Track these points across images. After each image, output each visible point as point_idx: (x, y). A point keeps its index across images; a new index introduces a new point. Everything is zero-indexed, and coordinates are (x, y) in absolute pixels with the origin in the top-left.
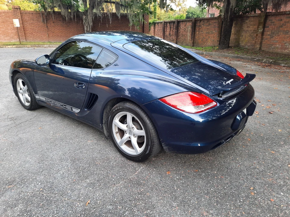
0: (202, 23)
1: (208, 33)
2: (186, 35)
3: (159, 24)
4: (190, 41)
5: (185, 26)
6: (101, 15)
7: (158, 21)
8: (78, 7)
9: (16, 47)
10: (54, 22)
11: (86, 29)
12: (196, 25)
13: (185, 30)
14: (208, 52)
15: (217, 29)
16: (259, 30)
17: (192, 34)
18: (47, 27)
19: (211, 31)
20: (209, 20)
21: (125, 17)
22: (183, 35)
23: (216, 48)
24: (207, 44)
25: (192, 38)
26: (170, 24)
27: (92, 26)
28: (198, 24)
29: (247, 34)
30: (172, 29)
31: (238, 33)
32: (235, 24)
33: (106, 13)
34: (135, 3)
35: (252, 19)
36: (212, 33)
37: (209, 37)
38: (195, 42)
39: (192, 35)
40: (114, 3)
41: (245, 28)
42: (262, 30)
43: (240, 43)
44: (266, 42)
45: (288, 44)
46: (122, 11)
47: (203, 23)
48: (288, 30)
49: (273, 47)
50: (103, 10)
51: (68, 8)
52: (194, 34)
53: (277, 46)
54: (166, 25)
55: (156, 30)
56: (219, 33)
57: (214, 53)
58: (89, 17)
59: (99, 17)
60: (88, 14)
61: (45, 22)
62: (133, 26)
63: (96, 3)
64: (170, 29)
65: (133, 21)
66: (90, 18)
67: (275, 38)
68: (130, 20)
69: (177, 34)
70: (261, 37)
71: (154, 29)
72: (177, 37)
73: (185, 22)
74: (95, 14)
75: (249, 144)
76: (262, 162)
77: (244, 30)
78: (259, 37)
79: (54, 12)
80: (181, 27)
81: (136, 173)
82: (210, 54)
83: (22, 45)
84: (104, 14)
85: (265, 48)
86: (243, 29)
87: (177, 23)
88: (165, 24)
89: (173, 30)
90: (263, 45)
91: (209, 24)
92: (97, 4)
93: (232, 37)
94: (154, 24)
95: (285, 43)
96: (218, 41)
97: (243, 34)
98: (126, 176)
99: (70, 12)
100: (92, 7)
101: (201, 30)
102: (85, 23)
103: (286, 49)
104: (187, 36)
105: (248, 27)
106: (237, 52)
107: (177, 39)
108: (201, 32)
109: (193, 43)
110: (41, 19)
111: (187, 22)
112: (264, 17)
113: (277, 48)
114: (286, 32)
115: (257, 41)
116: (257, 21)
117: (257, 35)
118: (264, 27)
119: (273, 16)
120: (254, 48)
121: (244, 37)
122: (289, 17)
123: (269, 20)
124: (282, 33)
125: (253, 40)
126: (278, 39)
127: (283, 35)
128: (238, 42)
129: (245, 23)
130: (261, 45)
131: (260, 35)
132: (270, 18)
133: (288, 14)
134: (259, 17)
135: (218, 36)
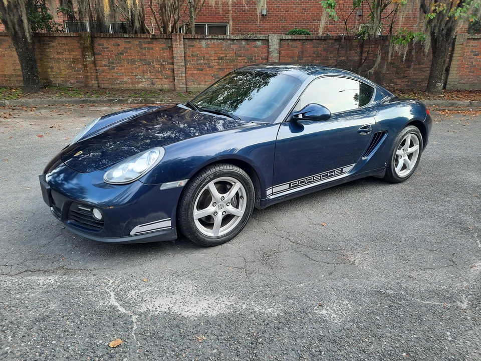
16: (86, 58)
29: (61, 65)
35: (64, 41)
41: (53, 54)
42: (93, 59)
43: (52, 79)
44: (105, 76)
45: (140, 77)
48: (133, 59)
49: (119, 82)
53: (125, 80)
67: (118, 69)
70: (93, 68)
77: (53, 59)
78: (91, 68)
85: (106, 85)
86: (48, 56)
90: (100, 80)
95: (136, 76)
97: (53, 64)
103: (139, 83)
105: (58, 53)
112: (89, 39)
113: (126, 82)
114: (133, 62)
115: (89, 74)
116: (76, 44)
117: (86, 66)
118: (94, 54)
119: (103, 39)
120: (86, 86)
121: (56, 69)
122: (129, 42)
123: (99, 45)
124: (126, 63)
125: (79, 74)
126: (123, 71)
127: (129, 66)
128: (47, 79)
129: (49, 47)
130: (98, 81)
131: (92, 66)
132: (98, 42)
133: (127, 38)
134: (77, 39)
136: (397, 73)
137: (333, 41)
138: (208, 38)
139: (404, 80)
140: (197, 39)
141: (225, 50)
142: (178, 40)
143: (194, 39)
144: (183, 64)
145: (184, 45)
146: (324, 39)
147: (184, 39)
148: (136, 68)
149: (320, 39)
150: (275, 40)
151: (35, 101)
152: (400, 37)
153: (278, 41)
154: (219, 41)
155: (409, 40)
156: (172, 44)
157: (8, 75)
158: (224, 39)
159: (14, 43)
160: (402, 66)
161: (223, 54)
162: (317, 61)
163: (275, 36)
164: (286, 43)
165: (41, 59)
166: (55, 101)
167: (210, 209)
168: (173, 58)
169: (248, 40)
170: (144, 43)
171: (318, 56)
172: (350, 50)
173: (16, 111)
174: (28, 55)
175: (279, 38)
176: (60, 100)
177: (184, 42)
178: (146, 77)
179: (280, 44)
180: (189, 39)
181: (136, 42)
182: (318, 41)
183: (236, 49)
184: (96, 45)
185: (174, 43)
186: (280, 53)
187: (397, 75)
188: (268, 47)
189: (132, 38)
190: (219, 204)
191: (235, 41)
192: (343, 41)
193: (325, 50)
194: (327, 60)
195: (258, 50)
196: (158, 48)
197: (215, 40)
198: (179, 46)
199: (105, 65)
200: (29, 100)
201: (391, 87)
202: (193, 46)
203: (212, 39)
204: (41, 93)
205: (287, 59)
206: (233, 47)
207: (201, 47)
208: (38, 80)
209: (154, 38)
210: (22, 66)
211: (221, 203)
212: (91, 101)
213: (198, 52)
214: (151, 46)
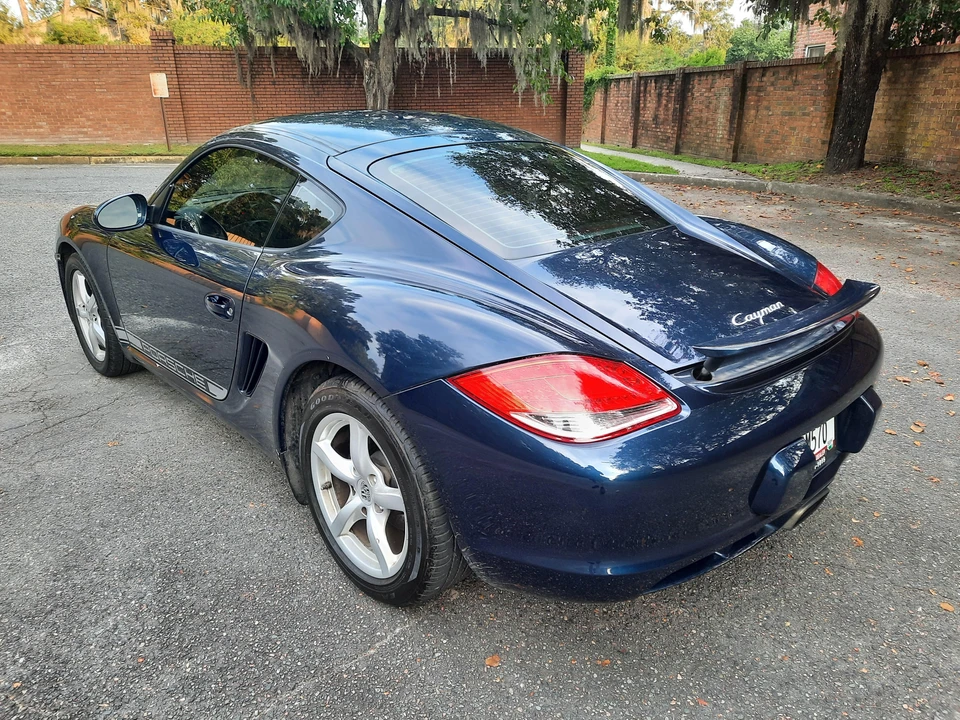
0: (768, 78)
1: (790, 114)
2: (710, 122)
3: (622, 83)
4: (724, 141)
5: (709, 90)
6: (423, 56)
7: (616, 75)
8: (351, 31)
9: (157, 161)
10: (274, 83)
11: (370, 102)
12: (749, 85)
13: (710, 103)
14: (781, 183)
15: (821, 98)
17: (732, 117)
18: (253, 96)
19: (800, 108)
20: (793, 68)
21: (501, 63)
22: (701, 122)
23: (812, 170)
24: (784, 152)
25: (730, 133)
26: (658, 85)
27: (391, 94)
28: (755, 82)
29: (934, 119)
30: (664, 102)
31: (901, 113)
32: (890, 81)
33: (439, 50)
34: (534, 13)
35: (956, 63)
36: (804, 114)
37: (794, 129)
38: (742, 147)
39: (731, 121)
40: (465, 14)
41: (926, 94)
43: (907, 150)
46: (491, 44)
47: (772, 79)
50: (430, 41)
51: (319, 34)
52: (741, 117)
54: (645, 89)
55: (611, 104)
56: (829, 115)
57: (803, 186)
58: (382, 63)
59: (417, 62)
60: (381, 53)
61: (248, 83)
62: (528, 90)
63: (407, 18)
64: (659, 102)
65: (528, 74)
66: (385, 68)
68: (519, 71)
69: (681, 118)
71: (605, 100)
72: (680, 129)
73: (710, 77)
74: (403, 55)
75: (851, 562)
76: (890, 647)
77: (921, 105)
79: (276, 48)
80: (696, 94)
81: (372, 652)
82: (791, 189)
83: (172, 155)
84: (431, 53)
86: (918, 99)
87: (682, 83)
88: (642, 82)
89: (666, 106)
91: (796, 83)
92: (411, 20)
93: (877, 128)
94: (606, 83)
96: (823, 143)
97: (920, 117)
98: (328, 659)
99: (325, 49)
100: (395, 30)
101: (765, 103)
102: (368, 84)
104: (715, 124)
105: (937, 92)
106: (889, 186)
107: (679, 137)
108: (765, 112)
109: (735, 150)
110: (237, 73)
111: (717, 76)
121: (920, 128)
128: (900, 148)
129: (926, 79)
135: (826, 125)
151: (812, 189)
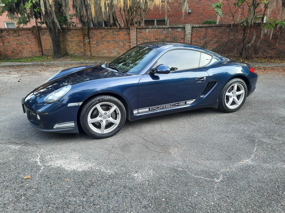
1: (20, 44)
14: (48, 62)
16: (85, 40)
19: (24, 42)
20: (16, 31)
29: (73, 44)
35: (75, 32)
36: (27, 44)
37: (24, 48)
41: (69, 39)
42: (88, 40)
43: (68, 52)
44: (94, 49)
45: (112, 50)
48: (109, 40)
49: (101, 53)
56: (39, 44)
67: (101, 46)
70: (89, 45)
77: (68, 41)
85: (95, 54)
86: (67, 39)
90: (92, 52)
91: (19, 35)
95: (110, 49)
96: (39, 51)
97: (69, 44)
101: (6, 41)
103: (112, 53)
105: (72, 38)
112: (87, 30)
113: (105, 53)
114: (108, 42)
115: (86, 49)
116: (80, 33)
117: (85, 44)
118: (89, 38)
119: (94, 30)
120: (85, 55)
121: (70, 46)
122: (107, 31)
123: (92, 33)
124: (105, 42)
125: (82, 49)
126: (104, 47)
127: (107, 44)
128: (66, 51)
129: (67, 35)
130: (91, 52)
131: (88, 44)
132: (91, 31)
133: (106, 29)
134: (81, 30)
135: (38, 47)
136: (269, 46)
137: (225, 27)
138: (150, 27)
139: (274, 51)
140: (144, 28)
141: (160, 34)
142: (133, 29)
143: (142, 28)
144: (136, 42)
145: (136, 32)
146: (220, 26)
147: (136, 28)
148: (111, 45)
149: (217, 26)
150: (189, 28)
151: (58, 63)
152: (268, 24)
153: (191, 28)
154: (156, 29)
155: (274, 25)
156: (130, 32)
157: (48, 49)
158: (159, 28)
159: (50, 33)
160: (272, 42)
161: (158, 36)
162: (215, 40)
163: (189, 25)
164: (196, 29)
165: (63, 41)
166: (68, 63)
167: (98, 119)
168: (130, 39)
169: (172, 28)
170: (115, 31)
171: (215, 36)
172: (237, 32)
173: (47, 68)
174: (56, 39)
175: (191, 26)
176: (70, 62)
177: (136, 30)
178: (115, 50)
179: (192, 29)
180: (139, 28)
181: (111, 31)
182: (216, 28)
183: (166, 33)
184: (90, 33)
185: (131, 31)
186: (192, 35)
187: (269, 47)
188: (185, 32)
189: (109, 29)
190: (103, 116)
191: (165, 29)
192: (232, 27)
193: (220, 33)
194: (222, 39)
195: (179, 34)
196: (122, 33)
197: (154, 29)
198: (133, 32)
199: (95, 44)
200: (55, 62)
201: (265, 55)
202: (141, 32)
203: (152, 28)
204: (62, 59)
205: (196, 38)
206: (164, 32)
207: (146, 33)
208: (61, 52)
209: (121, 29)
210: (53, 45)
211: (105, 116)
212: (85, 63)
213: (144, 36)
214: (119, 33)
